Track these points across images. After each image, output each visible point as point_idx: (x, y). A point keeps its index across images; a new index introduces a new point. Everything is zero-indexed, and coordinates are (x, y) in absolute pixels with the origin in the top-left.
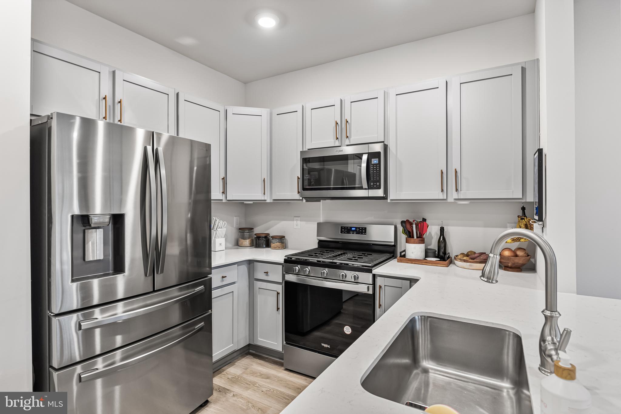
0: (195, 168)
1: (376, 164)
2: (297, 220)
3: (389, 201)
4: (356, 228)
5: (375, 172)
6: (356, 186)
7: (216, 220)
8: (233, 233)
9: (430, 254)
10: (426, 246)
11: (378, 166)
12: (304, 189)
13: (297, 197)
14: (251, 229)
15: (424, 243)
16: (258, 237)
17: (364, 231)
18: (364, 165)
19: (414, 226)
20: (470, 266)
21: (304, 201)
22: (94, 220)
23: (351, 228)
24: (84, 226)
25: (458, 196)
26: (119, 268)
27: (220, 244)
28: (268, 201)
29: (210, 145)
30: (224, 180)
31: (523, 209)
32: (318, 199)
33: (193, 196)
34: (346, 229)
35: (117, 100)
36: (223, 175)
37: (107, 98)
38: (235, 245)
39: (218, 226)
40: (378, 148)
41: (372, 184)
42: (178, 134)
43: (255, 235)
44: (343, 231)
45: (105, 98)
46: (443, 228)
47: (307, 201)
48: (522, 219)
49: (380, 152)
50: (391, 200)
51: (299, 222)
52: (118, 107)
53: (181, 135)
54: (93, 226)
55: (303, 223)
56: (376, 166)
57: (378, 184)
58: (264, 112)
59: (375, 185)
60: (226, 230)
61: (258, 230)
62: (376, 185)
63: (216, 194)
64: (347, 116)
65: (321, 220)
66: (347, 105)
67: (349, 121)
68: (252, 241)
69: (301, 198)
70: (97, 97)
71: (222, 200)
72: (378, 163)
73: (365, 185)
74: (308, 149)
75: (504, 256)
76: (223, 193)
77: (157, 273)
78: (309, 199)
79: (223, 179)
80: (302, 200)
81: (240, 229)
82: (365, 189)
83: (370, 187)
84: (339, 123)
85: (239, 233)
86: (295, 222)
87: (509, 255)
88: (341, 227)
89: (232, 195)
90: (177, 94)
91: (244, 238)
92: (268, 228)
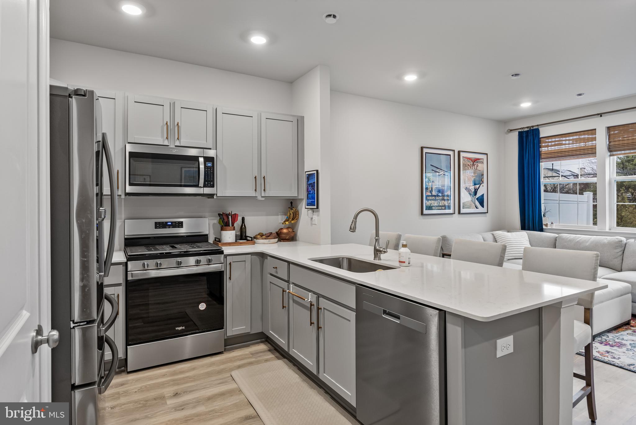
1: (210, 167)
3: (215, 197)
4: (172, 222)
5: (209, 173)
6: (182, 184)
9: (239, 238)
10: (235, 232)
11: (212, 169)
12: (131, 184)
15: (235, 230)
17: (180, 225)
18: (202, 167)
20: (269, 241)
21: (123, 196)
23: (168, 223)
25: (265, 195)
31: (291, 203)
34: (161, 225)
40: (212, 154)
41: (207, 183)
44: (158, 227)
46: (244, 217)
48: (291, 209)
49: (214, 157)
56: (210, 169)
57: (212, 183)
59: (209, 184)
64: (178, 121)
66: (178, 108)
67: (180, 125)
72: (212, 166)
73: (201, 184)
75: (285, 233)
80: (120, 196)
82: (201, 187)
83: (205, 186)
84: (169, 124)
87: (287, 232)
88: (155, 223)
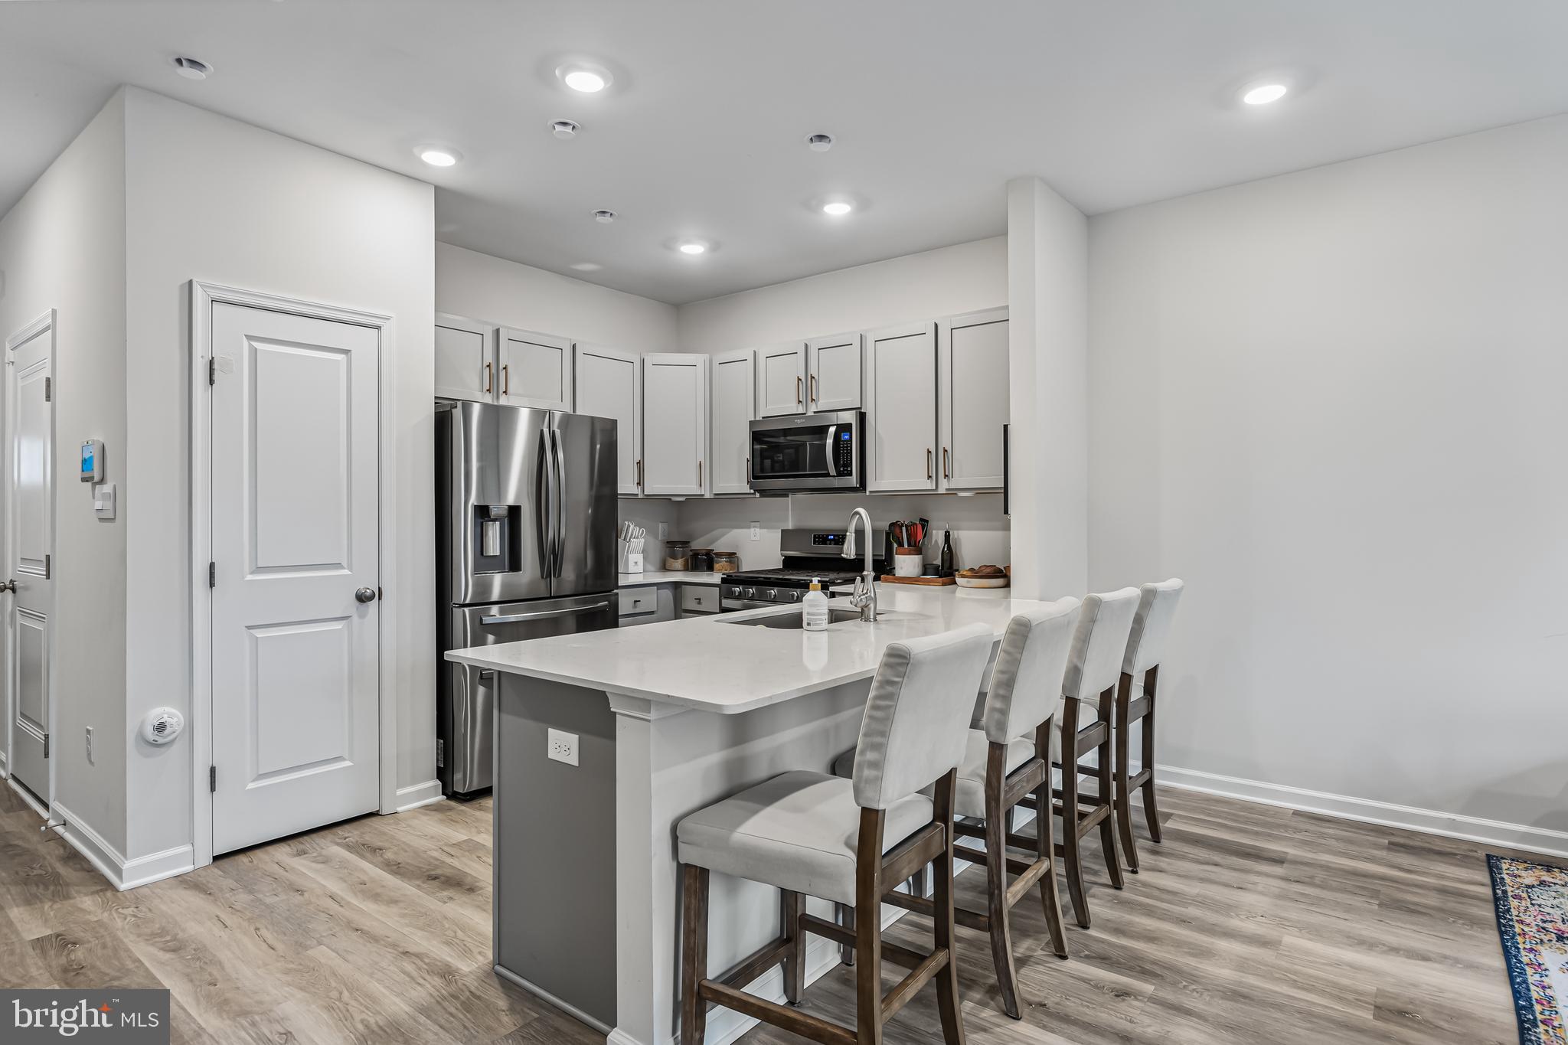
0: (598, 446)
1: (847, 441)
2: (755, 527)
3: (868, 494)
4: (834, 536)
5: (845, 451)
6: (821, 472)
7: (629, 526)
8: (657, 550)
9: (929, 571)
10: (924, 560)
11: (849, 444)
12: (755, 477)
13: (746, 489)
14: (685, 544)
15: (921, 554)
16: (696, 554)
17: (843, 540)
18: (830, 441)
19: (904, 529)
21: (758, 495)
22: (494, 512)
23: (828, 536)
24: (482, 518)
26: (515, 565)
27: (636, 563)
28: (707, 496)
29: (616, 420)
30: (640, 465)
32: (783, 493)
33: (594, 489)
34: (821, 538)
35: (501, 367)
36: (638, 458)
37: (492, 365)
38: (660, 569)
39: (632, 534)
40: (849, 418)
41: (842, 469)
42: (574, 411)
43: (691, 550)
44: (817, 541)
45: (489, 366)
46: (950, 533)
47: (761, 496)
49: (854, 423)
50: (871, 492)
51: (758, 530)
52: (502, 374)
53: (579, 412)
54: (492, 517)
55: (764, 531)
56: (847, 444)
57: (850, 468)
58: (698, 359)
60: (645, 542)
61: (698, 544)
62: (847, 470)
63: (626, 484)
64: (813, 371)
65: (790, 526)
66: (813, 352)
67: (816, 377)
68: (686, 562)
69: (752, 491)
70: (480, 365)
71: (637, 495)
72: (850, 439)
73: (832, 471)
74: (763, 418)
76: (639, 484)
77: (554, 576)
78: (764, 493)
79: (639, 463)
80: (754, 494)
81: (668, 542)
82: (834, 476)
83: (840, 474)
84: (803, 380)
85: (668, 549)
86: (752, 530)
88: (815, 536)
89: (653, 487)
90: (574, 346)
91: (675, 557)
92: (713, 542)
